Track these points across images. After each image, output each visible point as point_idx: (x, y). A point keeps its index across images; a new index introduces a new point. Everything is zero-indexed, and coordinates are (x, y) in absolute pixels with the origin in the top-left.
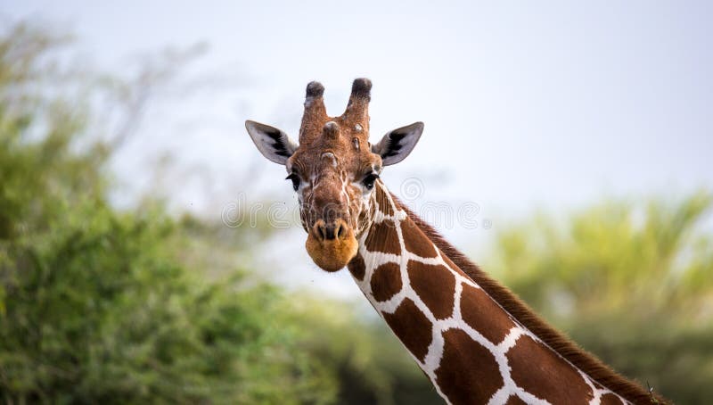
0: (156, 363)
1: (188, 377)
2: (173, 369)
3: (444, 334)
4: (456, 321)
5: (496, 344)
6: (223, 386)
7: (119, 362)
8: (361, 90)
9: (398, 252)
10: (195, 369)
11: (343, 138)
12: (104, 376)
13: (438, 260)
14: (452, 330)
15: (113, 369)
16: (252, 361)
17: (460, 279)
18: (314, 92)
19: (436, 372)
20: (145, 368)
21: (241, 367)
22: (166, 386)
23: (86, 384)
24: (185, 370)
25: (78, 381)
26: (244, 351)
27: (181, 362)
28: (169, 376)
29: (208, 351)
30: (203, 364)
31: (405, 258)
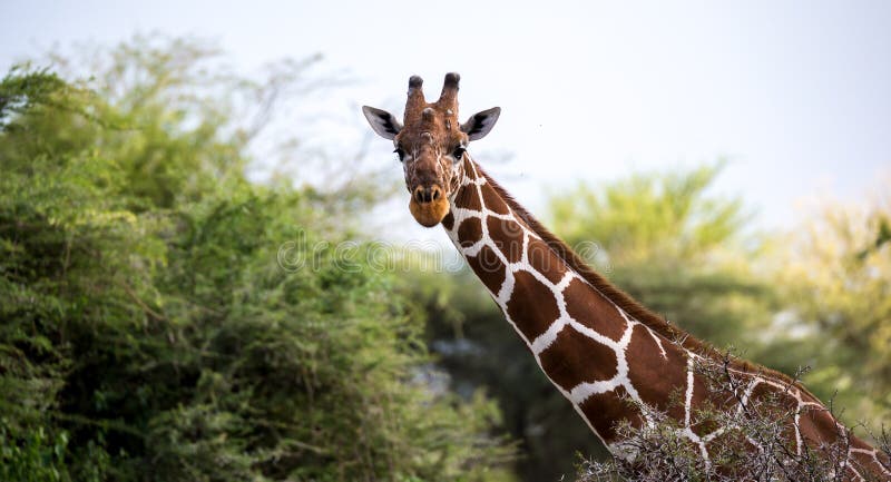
0: (284, 304)
1: (308, 315)
2: (297, 308)
3: (515, 274)
4: (524, 265)
5: (555, 284)
6: (337, 322)
7: (256, 304)
8: (452, 82)
9: (479, 209)
10: (315, 308)
11: (437, 121)
12: (244, 313)
13: (510, 217)
14: (521, 272)
15: (251, 308)
16: (359, 302)
17: (527, 233)
18: (415, 84)
19: (507, 304)
20: (276, 308)
21: (350, 306)
22: (292, 321)
23: (230, 320)
24: (307, 309)
25: (224, 317)
26: (353, 294)
27: (303, 303)
28: (294, 314)
29: (325, 294)
30: (321, 305)
31: (484, 214)
